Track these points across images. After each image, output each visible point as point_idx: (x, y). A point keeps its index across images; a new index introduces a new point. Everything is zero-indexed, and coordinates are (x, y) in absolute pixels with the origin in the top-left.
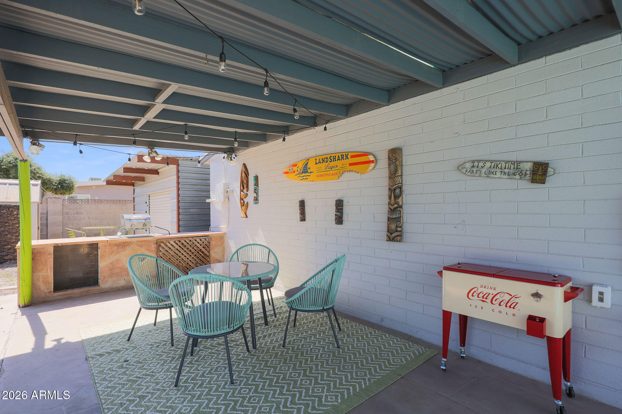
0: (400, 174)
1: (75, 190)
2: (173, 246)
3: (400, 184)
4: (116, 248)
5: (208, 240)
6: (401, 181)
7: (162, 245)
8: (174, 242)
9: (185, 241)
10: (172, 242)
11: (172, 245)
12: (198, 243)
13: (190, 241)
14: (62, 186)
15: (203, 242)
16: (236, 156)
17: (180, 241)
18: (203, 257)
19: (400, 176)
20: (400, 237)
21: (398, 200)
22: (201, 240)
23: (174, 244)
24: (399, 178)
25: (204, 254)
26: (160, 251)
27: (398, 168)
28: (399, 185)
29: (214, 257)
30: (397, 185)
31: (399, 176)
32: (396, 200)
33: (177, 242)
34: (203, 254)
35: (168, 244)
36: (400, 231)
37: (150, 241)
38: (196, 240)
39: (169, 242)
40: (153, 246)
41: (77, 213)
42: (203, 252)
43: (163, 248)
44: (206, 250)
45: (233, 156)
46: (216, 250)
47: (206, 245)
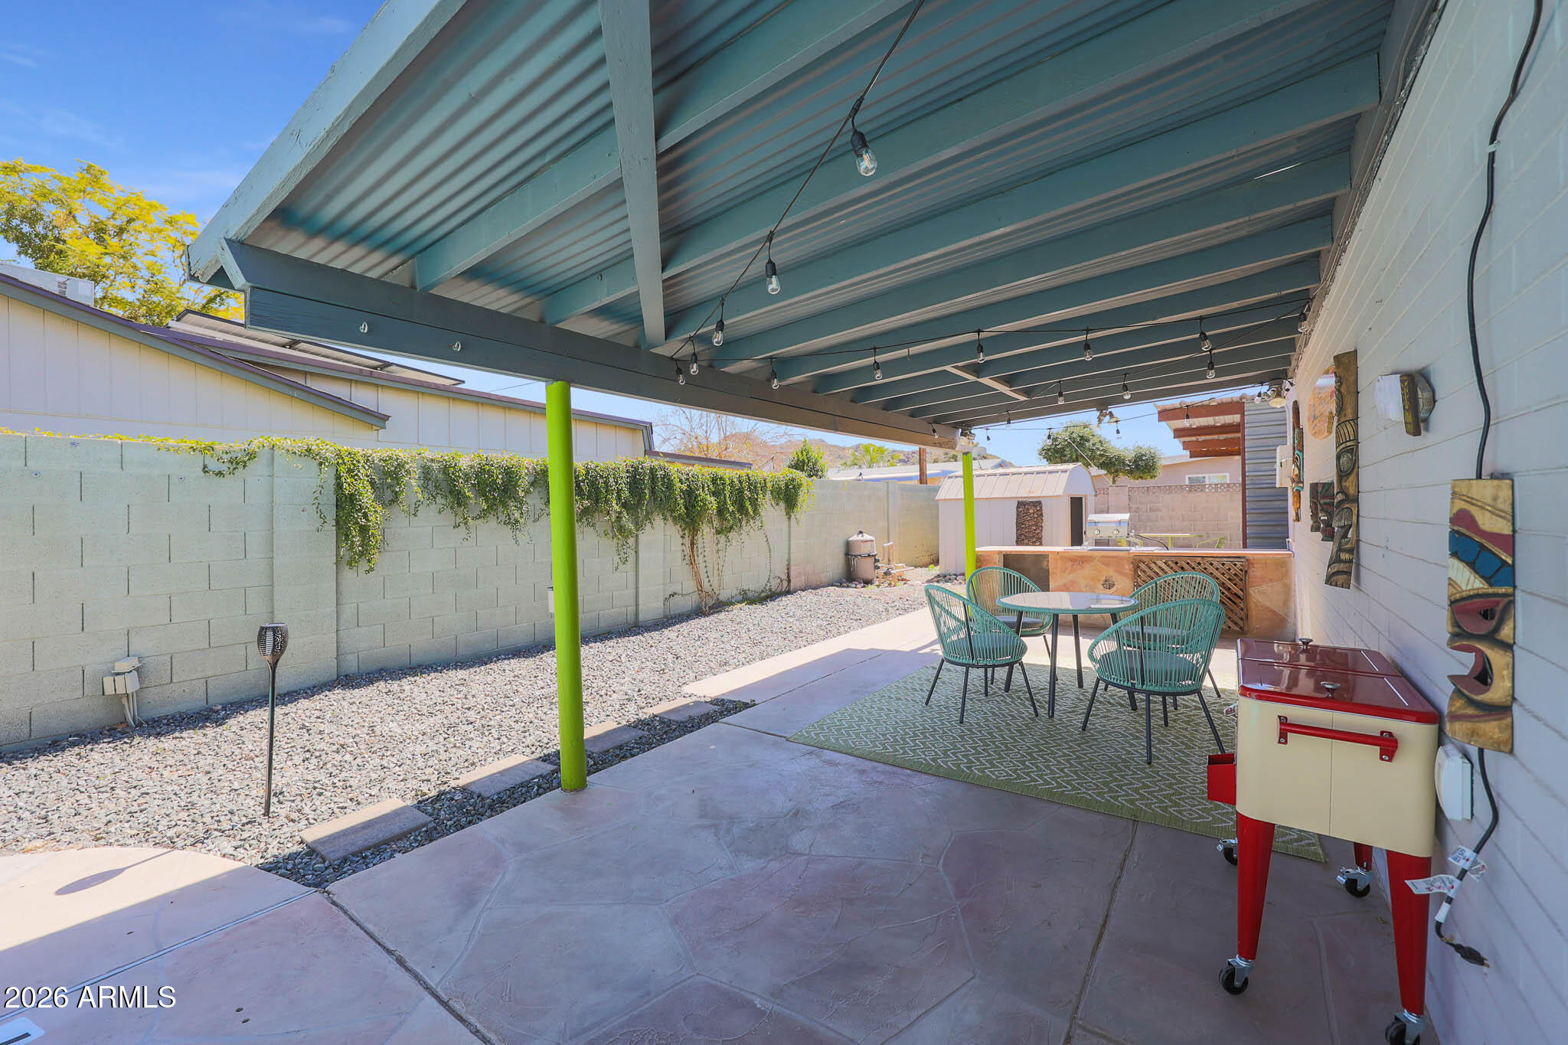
0: (1350, 417)
1: (1160, 473)
2: (1163, 570)
3: (1350, 440)
4: (1071, 563)
5: (1241, 565)
6: (1352, 433)
7: (1142, 566)
8: (1165, 563)
9: (1188, 563)
10: (1160, 563)
11: (1160, 567)
12: (1217, 569)
13: (1199, 564)
14: (1137, 466)
15: (1229, 569)
16: (1292, 384)
17: (1176, 563)
18: (1229, 599)
19: (1348, 421)
20: (1345, 576)
21: (1346, 481)
22: (1223, 564)
23: (1163, 566)
24: (1348, 426)
25: (1231, 593)
26: (1139, 576)
27: (1345, 403)
28: (1348, 444)
29: (1260, 602)
30: (1343, 446)
31: (1346, 421)
32: (1344, 484)
33: (1170, 563)
34: (1228, 592)
35: (1153, 566)
36: (1345, 562)
37: (1121, 558)
38: (1211, 564)
39: (1155, 563)
40: (1127, 567)
41: (1151, 510)
42: (1229, 589)
43: (1144, 572)
44: (1235, 585)
45: (1286, 384)
46: (1264, 587)
47: (1235, 574)
